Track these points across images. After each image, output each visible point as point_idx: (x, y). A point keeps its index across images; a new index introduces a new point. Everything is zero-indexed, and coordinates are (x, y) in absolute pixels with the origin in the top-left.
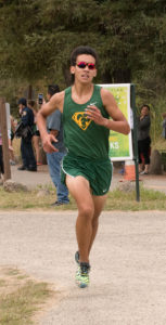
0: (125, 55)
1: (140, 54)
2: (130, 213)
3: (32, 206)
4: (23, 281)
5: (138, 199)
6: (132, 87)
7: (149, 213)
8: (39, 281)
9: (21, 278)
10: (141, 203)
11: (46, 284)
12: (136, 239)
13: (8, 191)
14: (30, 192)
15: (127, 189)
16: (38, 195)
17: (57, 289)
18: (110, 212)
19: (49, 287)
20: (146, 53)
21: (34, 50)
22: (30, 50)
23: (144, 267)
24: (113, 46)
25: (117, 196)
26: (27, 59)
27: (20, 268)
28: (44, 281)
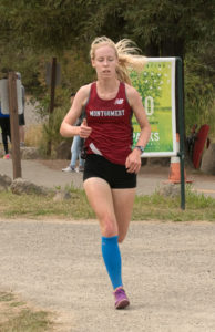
0: (176, 21)
1: (195, 19)
2: (170, 223)
3: (44, 213)
4: (17, 309)
5: (183, 206)
6: (177, 62)
7: (195, 224)
8: (37, 309)
9: (14, 305)
10: (186, 212)
11: (45, 314)
12: (171, 258)
13: (17, 193)
14: (45, 194)
15: (169, 193)
16: (55, 199)
17: (59, 320)
18: (144, 222)
19: (48, 318)
20: (203, 19)
21: (58, 13)
22: (52, 13)
23: (176, 294)
24: (161, 8)
25: (156, 202)
26: (49, 24)
27: (15, 292)
28: (44, 310)
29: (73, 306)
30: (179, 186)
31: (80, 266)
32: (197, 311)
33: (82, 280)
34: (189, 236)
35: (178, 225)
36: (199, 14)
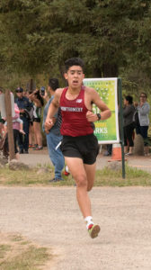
2: (117, 188)
3: (33, 182)
4: (26, 246)
5: (124, 177)
6: (118, 80)
8: (39, 246)
9: (24, 243)
10: (126, 180)
11: (45, 249)
12: (122, 211)
13: (12, 169)
14: (31, 170)
15: (114, 167)
16: (38, 173)
17: (55, 253)
19: (48, 252)
21: (34, 49)
24: (101, 45)
25: (106, 174)
26: (28, 56)
27: (23, 235)
28: (44, 246)
29: (63, 244)
30: (121, 163)
31: (63, 217)
32: (145, 246)
33: (66, 227)
34: (131, 196)
35: (122, 189)
36: (128, 49)
